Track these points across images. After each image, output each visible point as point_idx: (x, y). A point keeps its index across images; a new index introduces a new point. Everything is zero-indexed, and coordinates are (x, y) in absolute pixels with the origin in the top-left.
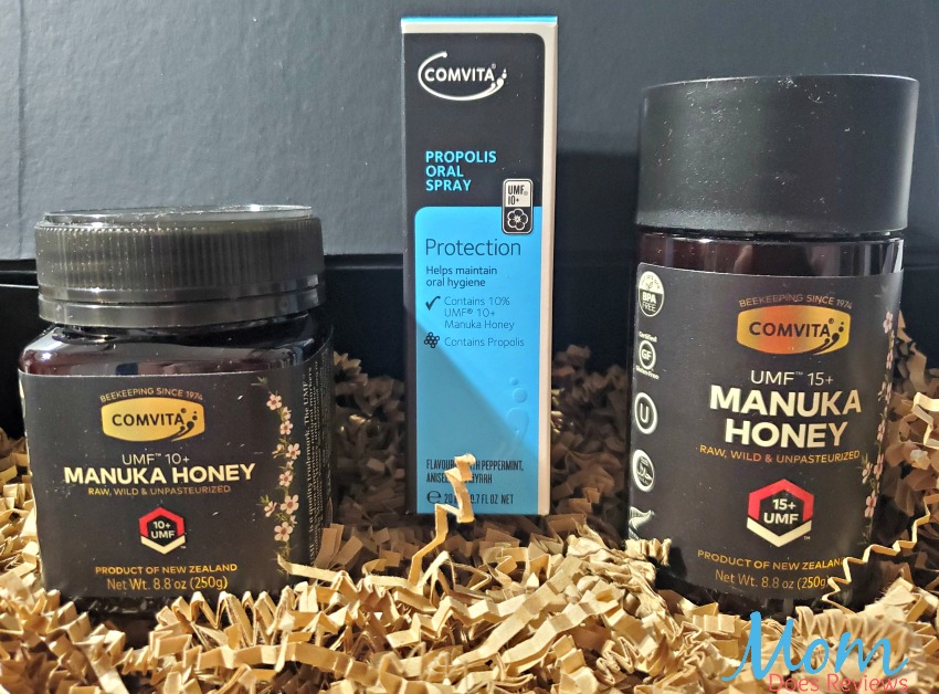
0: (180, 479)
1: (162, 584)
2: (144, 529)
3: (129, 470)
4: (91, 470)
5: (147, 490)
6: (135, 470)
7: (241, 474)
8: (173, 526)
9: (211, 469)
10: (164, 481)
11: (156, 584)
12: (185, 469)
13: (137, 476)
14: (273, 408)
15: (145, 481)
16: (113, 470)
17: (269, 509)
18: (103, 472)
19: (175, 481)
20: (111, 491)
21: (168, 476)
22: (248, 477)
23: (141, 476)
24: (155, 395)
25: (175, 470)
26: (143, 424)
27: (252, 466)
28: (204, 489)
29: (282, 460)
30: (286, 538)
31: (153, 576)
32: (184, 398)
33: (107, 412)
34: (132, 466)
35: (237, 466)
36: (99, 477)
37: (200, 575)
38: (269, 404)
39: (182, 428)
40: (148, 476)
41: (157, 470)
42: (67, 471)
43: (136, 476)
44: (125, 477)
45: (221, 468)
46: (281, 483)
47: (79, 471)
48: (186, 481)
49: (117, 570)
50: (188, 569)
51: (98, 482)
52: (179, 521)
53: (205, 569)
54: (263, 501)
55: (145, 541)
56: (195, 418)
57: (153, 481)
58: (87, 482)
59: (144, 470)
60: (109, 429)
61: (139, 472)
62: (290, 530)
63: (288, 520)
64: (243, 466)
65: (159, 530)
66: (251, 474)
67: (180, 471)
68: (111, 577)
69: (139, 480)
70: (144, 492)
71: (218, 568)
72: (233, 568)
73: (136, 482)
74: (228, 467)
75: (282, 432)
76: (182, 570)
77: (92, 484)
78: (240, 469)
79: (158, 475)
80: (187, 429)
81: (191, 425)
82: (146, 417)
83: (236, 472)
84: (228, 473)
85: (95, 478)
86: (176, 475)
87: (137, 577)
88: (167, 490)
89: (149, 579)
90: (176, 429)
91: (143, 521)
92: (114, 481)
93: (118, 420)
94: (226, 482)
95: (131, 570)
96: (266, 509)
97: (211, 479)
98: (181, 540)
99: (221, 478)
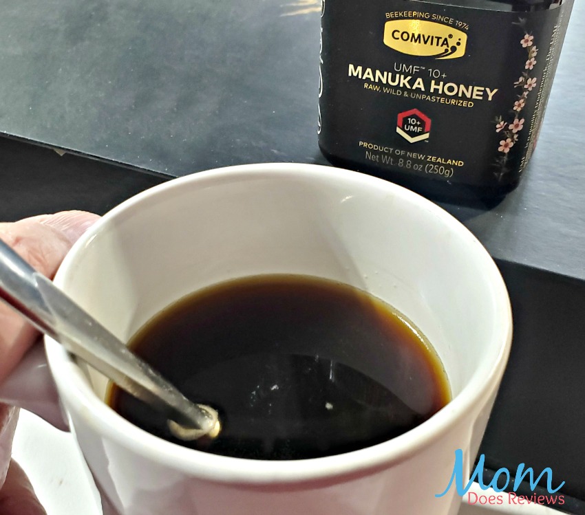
0: (437, 90)
1: (405, 163)
2: (400, 122)
3: (398, 76)
4: (369, 70)
5: (409, 94)
6: (402, 77)
7: (485, 95)
8: (423, 125)
9: (462, 87)
10: (423, 89)
11: (401, 163)
12: (442, 83)
13: (404, 81)
14: (524, 46)
15: (408, 87)
16: (385, 73)
17: (500, 126)
18: (378, 73)
19: (432, 91)
20: (381, 89)
21: (427, 85)
22: (490, 99)
23: (406, 81)
24: (430, 20)
25: (433, 82)
26: (416, 41)
27: (495, 91)
28: (453, 102)
29: (521, 90)
30: (507, 151)
31: (400, 156)
32: (453, 26)
33: (389, 27)
34: (401, 73)
35: (483, 89)
36: (374, 77)
37: (434, 164)
38: (522, 42)
39: (446, 50)
40: (412, 82)
41: (419, 80)
42: (351, 67)
43: (402, 81)
44: (393, 80)
45: (470, 88)
46: (515, 108)
47: (360, 68)
48: (440, 92)
49: (374, 147)
50: (426, 158)
51: (372, 80)
52: (428, 122)
53: (439, 160)
54: (497, 119)
55: (399, 130)
56: (459, 44)
57: (414, 88)
58: (364, 78)
59: (409, 78)
60: (388, 41)
61: (405, 79)
62: (512, 145)
63: (512, 137)
64: (488, 90)
65: (411, 125)
66: (493, 97)
67: (437, 84)
68: (369, 150)
69: (404, 84)
70: (406, 94)
71: (449, 162)
72: (460, 163)
73: (401, 85)
74: (476, 88)
75: (527, 67)
76: (421, 157)
77: (368, 80)
78: (485, 91)
79: (419, 84)
80: (450, 51)
81: (454, 49)
82: (419, 36)
83: (481, 93)
84: (475, 92)
85: (371, 76)
86: (433, 86)
87: (388, 154)
88: (424, 96)
89: (396, 158)
90: (441, 50)
91: (400, 117)
92: (384, 81)
93: (396, 35)
94: (471, 99)
95: (384, 149)
96: (498, 126)
97: (460, 95)
98: (426, 136)
99: (468, 95)
